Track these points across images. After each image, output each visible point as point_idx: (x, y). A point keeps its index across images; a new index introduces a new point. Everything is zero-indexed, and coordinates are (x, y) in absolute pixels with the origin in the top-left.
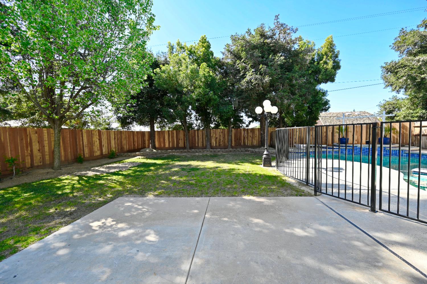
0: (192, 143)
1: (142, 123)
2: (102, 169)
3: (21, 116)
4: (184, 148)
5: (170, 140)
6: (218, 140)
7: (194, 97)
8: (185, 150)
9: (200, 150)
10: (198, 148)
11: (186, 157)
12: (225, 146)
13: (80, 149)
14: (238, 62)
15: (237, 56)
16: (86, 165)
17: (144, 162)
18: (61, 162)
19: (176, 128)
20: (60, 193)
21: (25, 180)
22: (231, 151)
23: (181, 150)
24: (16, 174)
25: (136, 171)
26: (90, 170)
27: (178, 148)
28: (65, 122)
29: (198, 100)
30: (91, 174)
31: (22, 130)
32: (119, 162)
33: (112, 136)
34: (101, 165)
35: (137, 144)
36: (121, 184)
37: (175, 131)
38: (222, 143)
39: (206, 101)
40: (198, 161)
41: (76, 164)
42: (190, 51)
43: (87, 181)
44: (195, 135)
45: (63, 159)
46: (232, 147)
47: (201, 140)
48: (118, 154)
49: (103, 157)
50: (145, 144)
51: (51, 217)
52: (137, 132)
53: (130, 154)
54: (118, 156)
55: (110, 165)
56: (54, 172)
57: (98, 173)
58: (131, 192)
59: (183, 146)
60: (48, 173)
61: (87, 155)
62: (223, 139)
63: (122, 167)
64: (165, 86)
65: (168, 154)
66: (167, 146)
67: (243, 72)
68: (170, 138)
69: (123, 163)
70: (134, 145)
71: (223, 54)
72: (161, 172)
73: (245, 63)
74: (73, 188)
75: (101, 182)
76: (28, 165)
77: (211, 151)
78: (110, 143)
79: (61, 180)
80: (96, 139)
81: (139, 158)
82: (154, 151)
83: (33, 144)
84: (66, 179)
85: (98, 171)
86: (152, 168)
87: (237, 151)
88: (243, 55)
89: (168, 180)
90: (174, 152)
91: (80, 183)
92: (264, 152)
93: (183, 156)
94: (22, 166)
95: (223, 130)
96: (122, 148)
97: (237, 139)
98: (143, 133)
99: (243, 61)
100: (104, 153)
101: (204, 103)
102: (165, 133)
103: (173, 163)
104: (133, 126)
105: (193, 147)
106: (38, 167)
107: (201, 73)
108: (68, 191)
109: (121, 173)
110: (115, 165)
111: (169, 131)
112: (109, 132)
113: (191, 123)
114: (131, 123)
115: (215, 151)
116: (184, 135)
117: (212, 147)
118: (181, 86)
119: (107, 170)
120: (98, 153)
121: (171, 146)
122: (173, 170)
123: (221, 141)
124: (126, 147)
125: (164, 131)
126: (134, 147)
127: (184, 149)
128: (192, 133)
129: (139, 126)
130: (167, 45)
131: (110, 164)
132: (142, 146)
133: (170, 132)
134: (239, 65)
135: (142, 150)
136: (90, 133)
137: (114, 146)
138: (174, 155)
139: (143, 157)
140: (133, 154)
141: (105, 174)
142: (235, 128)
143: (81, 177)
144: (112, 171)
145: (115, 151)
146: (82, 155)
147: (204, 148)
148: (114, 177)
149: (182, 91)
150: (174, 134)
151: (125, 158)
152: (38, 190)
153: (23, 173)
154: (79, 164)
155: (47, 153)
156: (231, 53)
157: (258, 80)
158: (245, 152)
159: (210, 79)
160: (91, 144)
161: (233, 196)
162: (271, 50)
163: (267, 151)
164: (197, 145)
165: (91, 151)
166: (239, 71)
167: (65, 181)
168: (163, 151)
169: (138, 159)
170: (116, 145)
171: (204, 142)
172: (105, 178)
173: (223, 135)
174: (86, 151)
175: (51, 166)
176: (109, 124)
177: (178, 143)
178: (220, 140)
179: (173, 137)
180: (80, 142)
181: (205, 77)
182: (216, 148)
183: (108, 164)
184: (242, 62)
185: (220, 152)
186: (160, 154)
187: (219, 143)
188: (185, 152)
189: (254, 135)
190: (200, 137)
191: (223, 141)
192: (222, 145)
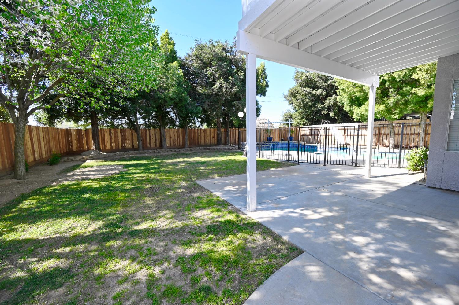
0: (143, 143)
5: (113, 141)
6: (172, 139)
10: (150, 148)
12: (180, 145)
23: (135, 151)
27: (124, 149)
38: (176, 143)
44: (146, 135)
47: (154, 139)
49: (36, 163)
59: (131, 147)
68: (113, 138)
78: (40, 144)
82: (103, 153)
97: (192, 139)
100: (37, 159)
102: (104, 132)
105: (144, 147)
111: (109, 130)
116: (132, 135)
121: (114, 148)
134: (208, 71)
147: (158, 148)
150: (117, 133)
164: (149, 145)
171: (157, 142)
177: (124, 144)
178: (174, 139)
182: (170, 147)
189: (206, 134)
190: (152, 136)
191: (177, 141)
192: (177, 145)
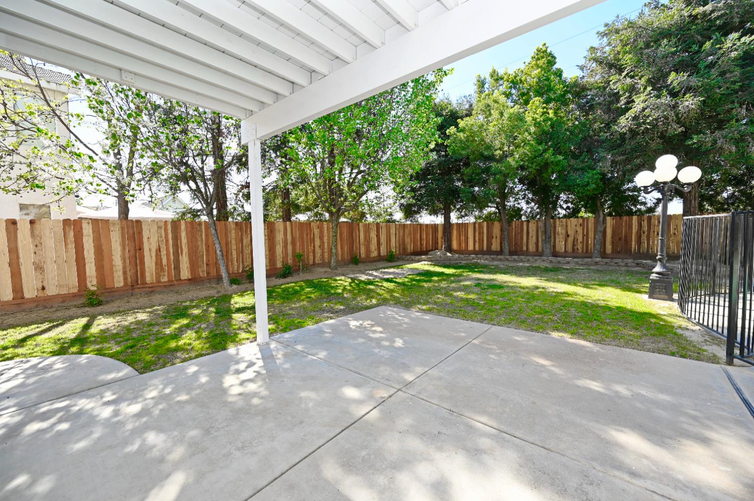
0: (516, 244)
1: (434, 212)
2: (375, 273)
3: (308, 209)
4: (501, 252)
5: (477, 239)
6: (570, 239)
7: (513, 163)
8: (499, 257)
9: (528, 258)
10: (527, 253)
11: (497, 267)
12: (587, 252)
13: (356, 247)
14: (614, 78)
15: (614, 66)
16: (361, 266)
17: (427, 271)
18: (337, 261)
19: (489, 218)
20: (333, 292)
21: (308, 276)
22: (596, 263)
23: (492, 256)
24: (303, 269)
25: (413, 280)
26: (363, 273)
27: (489, 252)
28: (343, 213)
29: (522, 168)
30: (363, 278)
31: (308, 224)
32: (397, 267)
33: (393, 231)
34: (376, 270)
35: (426, 244)
36: (390, 291)
37: (485, 223)
38: (579, 246)
39: (538, 167)
40: (511, 275)
41: (351, 265)
42: (512, 82)
43: (358, 285)
44: (522, 230)
45: (340, 259)
46: (604, 255)
47: (534, 239)
48: (399, 257)
49: (380, 259)
50: (438, 243)
51: (323, 310)
52: (427, 225)
53: (413, 257)
54: (398, 259)
55: (386, 270)
56: (331, 272)
57: (371, 278)
58: (397, 303)
59: (499, 249)
60: (326, 272)
61: (363, 256)
62: (583, 238)
63: (398, 274)
64: (464, 152)
65: (469, 262)
66: (471, 248)
67: (625, 98)
68: (477, 235)
69: (402, 268)
70: (421, 245)
71: (582, 68)
72: (444, 284)
73: (632, 77)
74: (344, 289)
75: (372, 287)
76: (311, 262)
77: (551, 262)
78: (390, 241)
79: (336, 280)
80: (373, 235)
81: (425, 264)
82: (449, 254)
83: (316, 239)
84: (340, 280)
85: (371, 275)
86: (435, 278)
87: (613, 264)
88: (628, 59)
89: (447, 294)
90: (480, 259)
91: (351, 286)
92: (654, 267)
93: (493, 266)
94: (306, 262)
95: (583, 221)
96: (405, 249)
97: (620, 239)
98: (435, 227)
99: (627, 74)
100: (382, 254)
101: (534, 171)
102: (468, 227)
103: (469, 275)
104: (420, 216)
105: (516, 251)
106: (319, 265)
107: (528, 118)
108: (340, 291)
109: (394, 280)
110: (392, 270)
111: (475, 223)
112: (389, 227)
113: (518, 208)
114: (418, 212)
115: (559, 262)
116: (501, 231)
117: (555, 254)
118: (489, 147)
119: (381, 276)
120: (374, 254)
121: (477, 248)
122: (462, 283)
123: (579, 241)
124: (410, 248)
125: (467, 223)
126: (421, 248)
127: (497, 255)
128: (516, 227)
129: (429, 216)
130: (475, 81)
131: (387, 268)
132: (432, 248)
133: (477, 226)
134: (618, 83)
135: (430, 253)
136: (368, 227)
137: (394, 246)
138: (478, 263)
139: (430, 263)
140: (418, 257)
141: (377, 280)
142: (615, 216)
143: (353, 280)
144: (386, 277)
145: (396, 252)
146: (358, 254)
147: (538, 254)
148: (385, 284)
149: (494, 155)
150: (483, 228)
151: (406, 262)
152: (317, 286)
153: (307, 270)
154: (354, 266)
155: (326, 250)
156: (601, 63)
157: (663, 108)
158: (635, 267)
159: (547, 127)
160: (368, 241)
161: (532, 330)
162: (715, 26)
163: (664, 266)
164: (525, 248)
165: (368, 251)
166: (616, 96)
167: (339, 282)
168: (462, 256)
169: (423, 265)
170: (397, 245)
171: (540, 244)
172: (377, 283)
173: (583, 230)
174: (363, 251)
175: (329, 265)
176: (391, 215)
177: (489, 243)
178: (575, 239)
179: (481, 233)
180: (356, 239)
181: (537, 124)
182: (565, 255)
183: (384, 268)
184: (625, 77)
185: (570, 263)
186: (456, 260)
187: (574, 245)
188: (500, 260)
190: (533, 233)
191: (582, 242)
192: (580, 251)
